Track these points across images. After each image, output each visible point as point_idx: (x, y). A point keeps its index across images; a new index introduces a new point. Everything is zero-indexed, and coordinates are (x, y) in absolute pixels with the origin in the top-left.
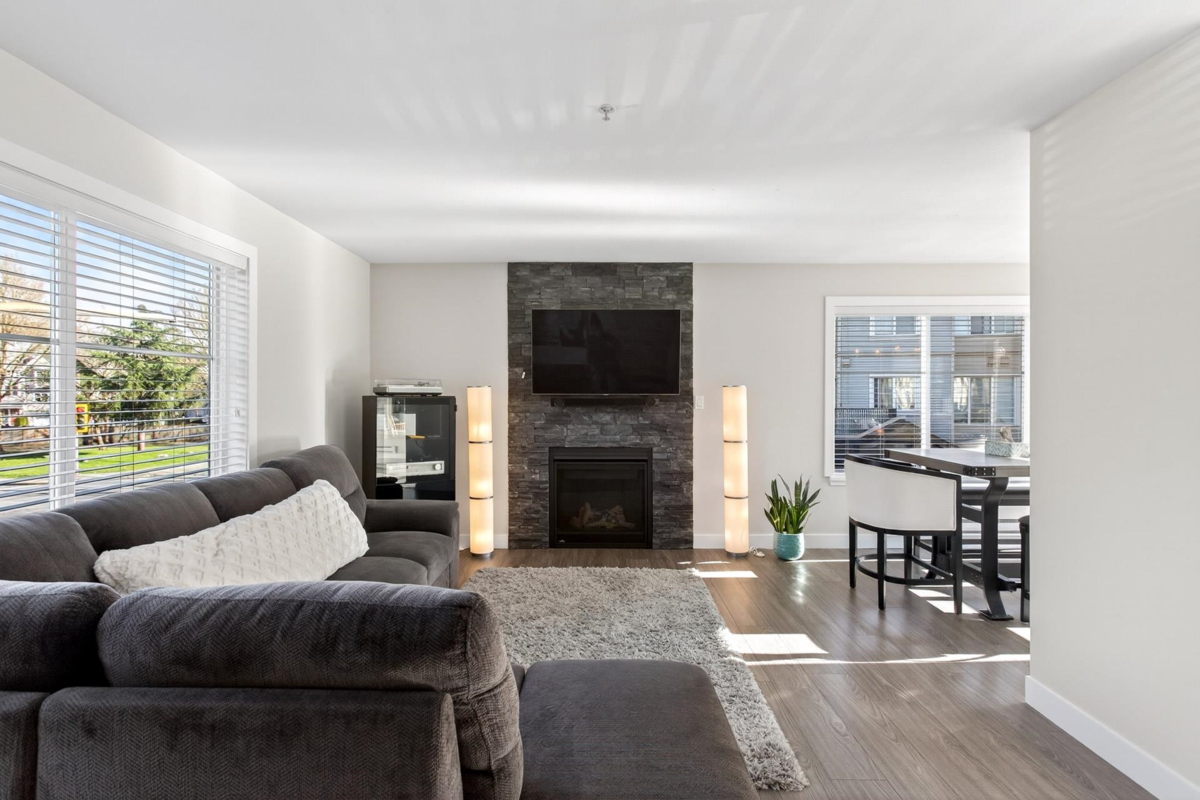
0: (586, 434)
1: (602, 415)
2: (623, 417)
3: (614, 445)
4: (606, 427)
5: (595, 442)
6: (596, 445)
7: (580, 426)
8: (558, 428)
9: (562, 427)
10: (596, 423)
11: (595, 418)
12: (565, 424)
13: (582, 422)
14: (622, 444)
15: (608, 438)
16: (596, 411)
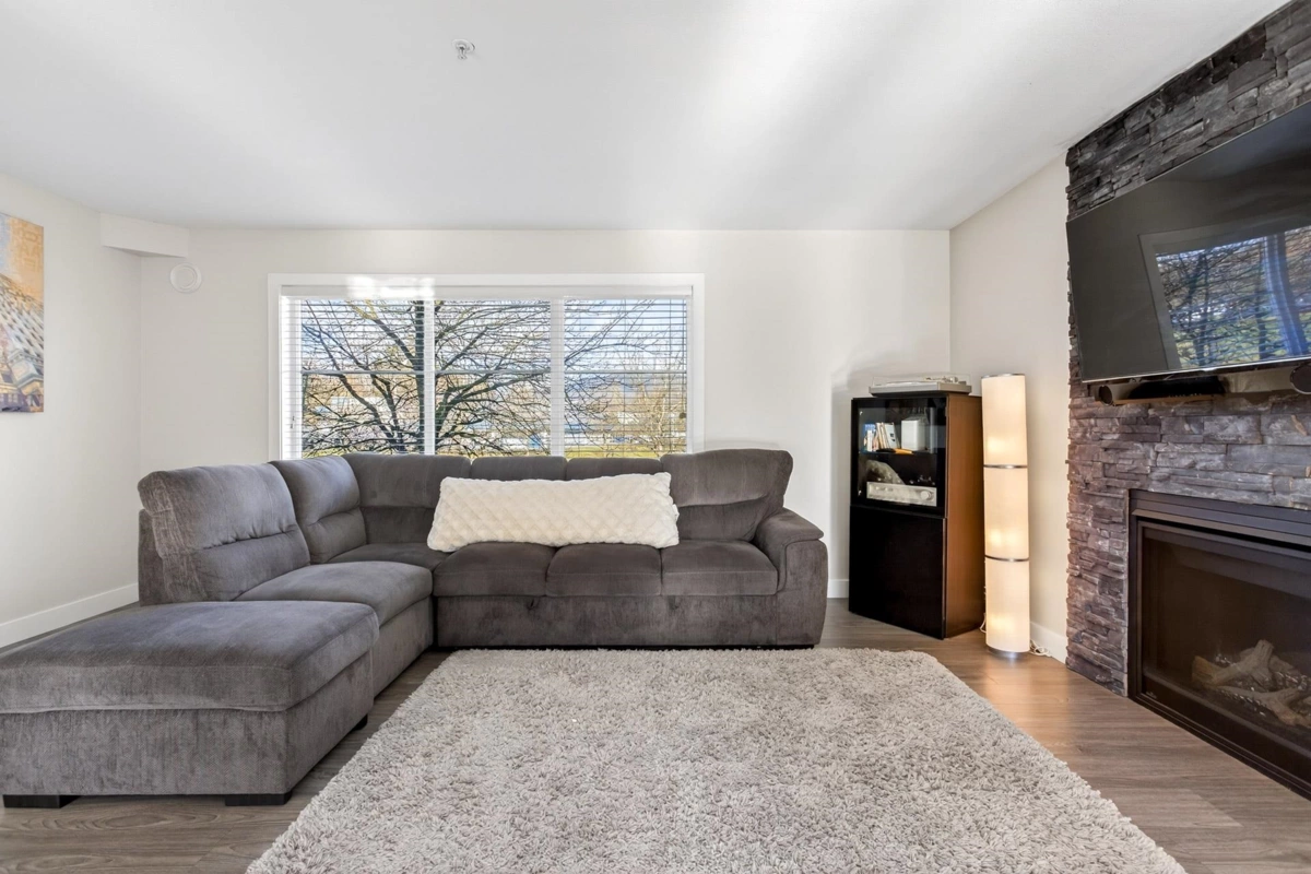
0: (1192, 466)
1: (1225, 419)
2: (1277, 426)
3: (1257, 499)
4: (1236, 452)
5: (1210, 487)
6: (1213, 495)
7: (1178, 448)
8: (1139, 449)
9: (1146, 446)
10: (1209, 440)
11: (1210, 427)
12: (1151, 440)
13: (1182, 439)
14: (1279, 498)
15: (1239, 478)
16: (1210, 414)
